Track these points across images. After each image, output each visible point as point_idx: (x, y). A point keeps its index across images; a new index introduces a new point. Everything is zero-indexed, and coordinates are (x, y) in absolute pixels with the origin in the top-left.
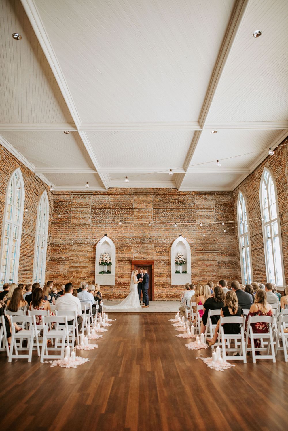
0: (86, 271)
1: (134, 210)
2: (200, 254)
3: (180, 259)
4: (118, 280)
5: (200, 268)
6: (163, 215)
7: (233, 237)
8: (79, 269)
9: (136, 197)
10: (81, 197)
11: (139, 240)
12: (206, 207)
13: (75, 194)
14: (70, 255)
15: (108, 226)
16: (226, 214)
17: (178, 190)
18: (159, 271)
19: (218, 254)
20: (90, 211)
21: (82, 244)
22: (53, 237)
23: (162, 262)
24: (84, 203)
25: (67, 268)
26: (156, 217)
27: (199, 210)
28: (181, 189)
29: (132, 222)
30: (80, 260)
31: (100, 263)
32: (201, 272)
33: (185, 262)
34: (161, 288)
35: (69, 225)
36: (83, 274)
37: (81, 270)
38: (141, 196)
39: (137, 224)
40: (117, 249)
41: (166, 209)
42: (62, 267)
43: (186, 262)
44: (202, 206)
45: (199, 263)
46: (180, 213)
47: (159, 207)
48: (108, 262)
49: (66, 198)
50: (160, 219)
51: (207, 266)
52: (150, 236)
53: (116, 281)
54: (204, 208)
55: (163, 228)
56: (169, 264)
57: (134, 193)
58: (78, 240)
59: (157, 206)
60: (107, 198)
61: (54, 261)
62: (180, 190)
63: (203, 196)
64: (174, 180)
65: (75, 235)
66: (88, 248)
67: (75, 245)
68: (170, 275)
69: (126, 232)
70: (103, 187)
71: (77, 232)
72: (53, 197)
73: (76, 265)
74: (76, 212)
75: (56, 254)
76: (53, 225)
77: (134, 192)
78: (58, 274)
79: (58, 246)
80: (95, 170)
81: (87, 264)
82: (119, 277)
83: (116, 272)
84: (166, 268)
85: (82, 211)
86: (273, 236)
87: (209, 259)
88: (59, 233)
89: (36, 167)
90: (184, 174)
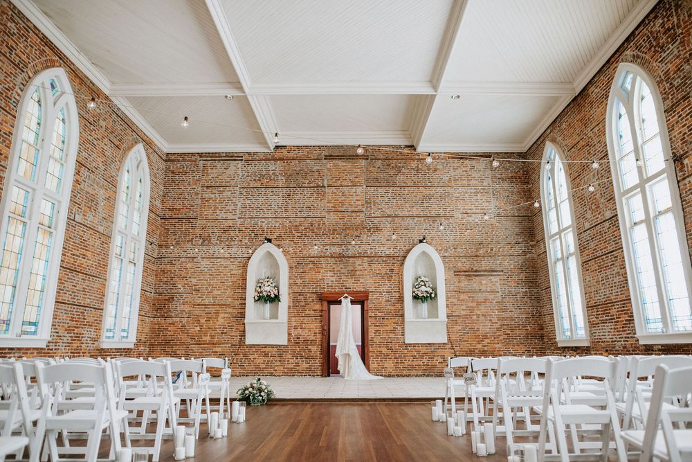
0: (227, 315)
1: (327, 190)
2: (463, 278)
3: (423, 288)
4: (294, 332)
5: (464, 307)
6: (385, 201)
7: (532, 243)
8: (212, 310)
9: (330, 164)
10: (219, 164)
11: (336, 250)
12: (473, 182)
13: (208, 159)
14: (194, 281)
15: (273, 223)
16: (515, 197)
17: (415, 150)
18: (380, 314)
19: (502, 278)
20: (238, 192)
21: (219, 260)
22: (160, 246)
23: (386, 296)
24: (224, 177)
25: (187, 308)
26: (372, 204)
27: (460, 189)
28: (422, 147)
29: (324, 214)
30: (216, 292)
31: (256, 298)
32: (466, 317)
33: (433, 295)
34: (384, 350)
35: (194, 221)
36: (221, 321)
37: (217, 313)
38: (340, 163)
39: (331, 218)
40: (291, 268)
41: (392, 188)
42: (178, 307)
43: (436, 295)
44: (464, 182)
45: (462, 297)
46: (420, 196)
47: (378, 184)
48: (273, 296)
49: (188, 167)
50: (380, 207)
51: (479, 304)
52: (359, 242)
53: (289, 334)
54: (469, 185)
55: (386, 225)
56: (401, 300)
57: (326, 156)
58: (210, 251)
59: (374, 182)
60: (272, 166)
61: (160, 294)
62: (419, 149)
63: (467, 162)
64: (408, 130)
65: (206, 241)
66: (231, 267)
67: (206, 262)
68: (403, 322)
69: (310, 234)
70: (264, 143)
71: (209, 236)
72: (162, 165)
73: (207, 302)
74: (208, 194)
75: (166, 279)
76: (160, 221)
77: (327, 154)
78: (170, 321)
79: (171, 263)
80: (241, 88)
81: (229, 301)
82: (295, 328)
83: (290, 317)
84: (392, 308)
85: (221, 192)
86: (652, 215)
87: (483, 288)
88: (174, 237)
89: (113, 83)
90: (433, 97)
